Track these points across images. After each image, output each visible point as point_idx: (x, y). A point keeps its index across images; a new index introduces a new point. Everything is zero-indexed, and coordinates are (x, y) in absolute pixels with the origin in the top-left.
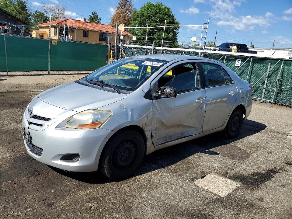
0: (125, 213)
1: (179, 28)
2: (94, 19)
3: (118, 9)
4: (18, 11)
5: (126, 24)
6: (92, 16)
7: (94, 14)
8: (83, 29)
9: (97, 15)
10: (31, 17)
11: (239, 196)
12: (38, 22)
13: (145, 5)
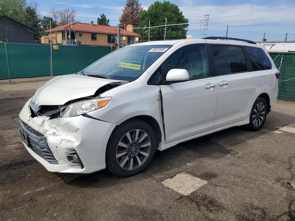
0: (79, 215)
1: (188, 25)
2: (103, 21)
3: (126, 9)
4: (28, 18)
5: (134, 25)
6: (101, 18)
7: (102, 17)
8: (90, 33)
9: (105, 17)
10: (40, 23)
11: (202, 195)
12: (47, 28)
13: (153, 4)
